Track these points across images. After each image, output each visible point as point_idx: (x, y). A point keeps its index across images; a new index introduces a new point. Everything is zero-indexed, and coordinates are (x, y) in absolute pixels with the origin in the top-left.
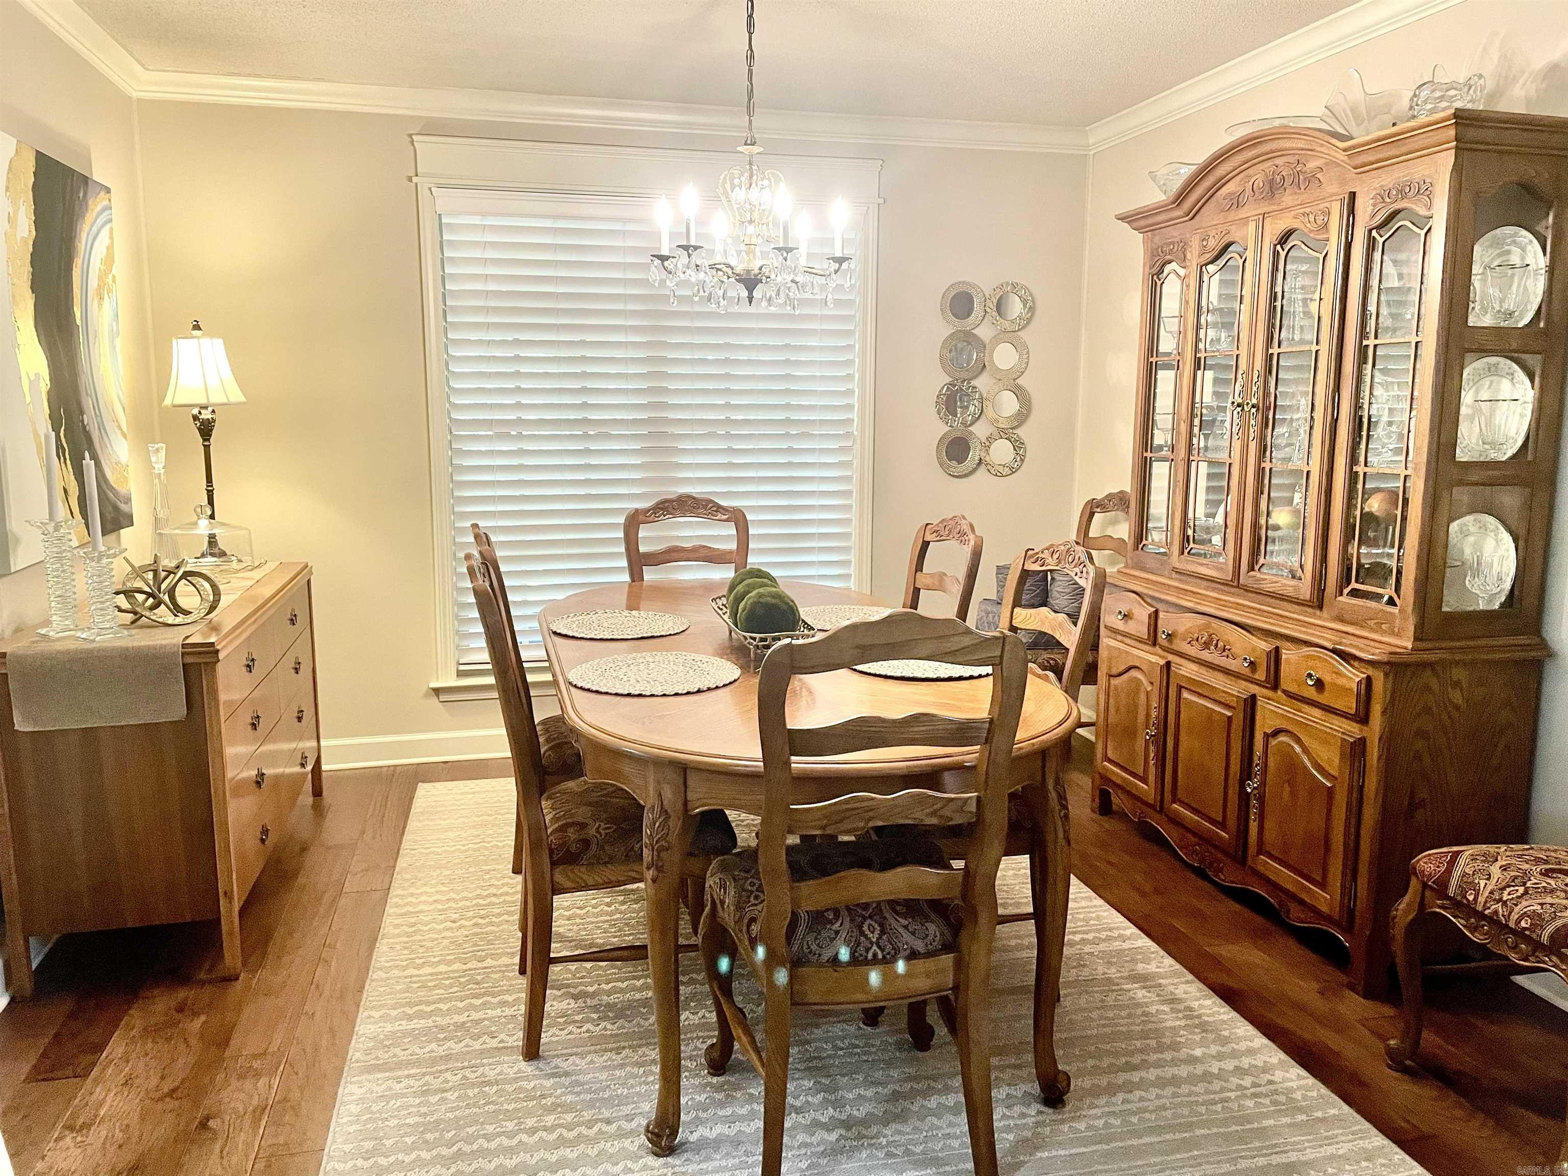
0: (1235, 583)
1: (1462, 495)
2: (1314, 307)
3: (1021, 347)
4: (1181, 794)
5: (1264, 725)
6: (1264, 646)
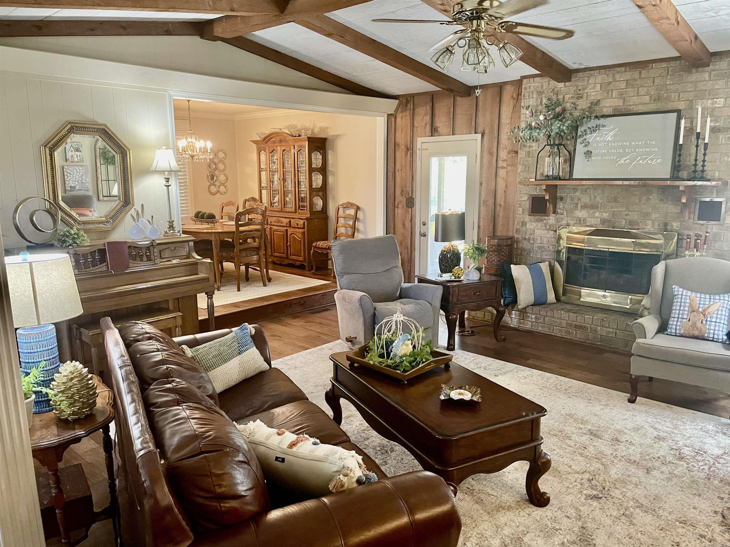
0: (281, 211)
1: (314, 193)
2: (290, 162)
3: (224, 164)
4: (276, 251)
5: (289, 234)
6: (288, 220)
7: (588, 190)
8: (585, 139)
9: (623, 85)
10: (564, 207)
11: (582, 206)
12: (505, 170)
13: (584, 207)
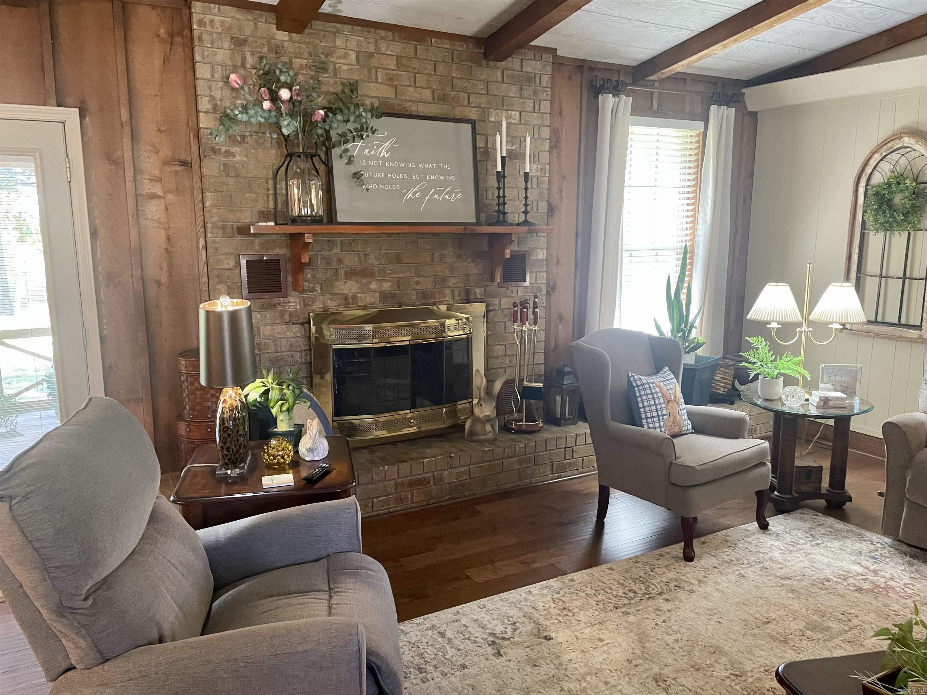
7: (354, 245)
8: (346, 150)
9: (392, 64)
10: (314, 277)
11: (346, 273)
12: (162, 201)
13: (351, 274)
